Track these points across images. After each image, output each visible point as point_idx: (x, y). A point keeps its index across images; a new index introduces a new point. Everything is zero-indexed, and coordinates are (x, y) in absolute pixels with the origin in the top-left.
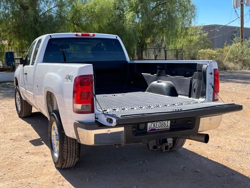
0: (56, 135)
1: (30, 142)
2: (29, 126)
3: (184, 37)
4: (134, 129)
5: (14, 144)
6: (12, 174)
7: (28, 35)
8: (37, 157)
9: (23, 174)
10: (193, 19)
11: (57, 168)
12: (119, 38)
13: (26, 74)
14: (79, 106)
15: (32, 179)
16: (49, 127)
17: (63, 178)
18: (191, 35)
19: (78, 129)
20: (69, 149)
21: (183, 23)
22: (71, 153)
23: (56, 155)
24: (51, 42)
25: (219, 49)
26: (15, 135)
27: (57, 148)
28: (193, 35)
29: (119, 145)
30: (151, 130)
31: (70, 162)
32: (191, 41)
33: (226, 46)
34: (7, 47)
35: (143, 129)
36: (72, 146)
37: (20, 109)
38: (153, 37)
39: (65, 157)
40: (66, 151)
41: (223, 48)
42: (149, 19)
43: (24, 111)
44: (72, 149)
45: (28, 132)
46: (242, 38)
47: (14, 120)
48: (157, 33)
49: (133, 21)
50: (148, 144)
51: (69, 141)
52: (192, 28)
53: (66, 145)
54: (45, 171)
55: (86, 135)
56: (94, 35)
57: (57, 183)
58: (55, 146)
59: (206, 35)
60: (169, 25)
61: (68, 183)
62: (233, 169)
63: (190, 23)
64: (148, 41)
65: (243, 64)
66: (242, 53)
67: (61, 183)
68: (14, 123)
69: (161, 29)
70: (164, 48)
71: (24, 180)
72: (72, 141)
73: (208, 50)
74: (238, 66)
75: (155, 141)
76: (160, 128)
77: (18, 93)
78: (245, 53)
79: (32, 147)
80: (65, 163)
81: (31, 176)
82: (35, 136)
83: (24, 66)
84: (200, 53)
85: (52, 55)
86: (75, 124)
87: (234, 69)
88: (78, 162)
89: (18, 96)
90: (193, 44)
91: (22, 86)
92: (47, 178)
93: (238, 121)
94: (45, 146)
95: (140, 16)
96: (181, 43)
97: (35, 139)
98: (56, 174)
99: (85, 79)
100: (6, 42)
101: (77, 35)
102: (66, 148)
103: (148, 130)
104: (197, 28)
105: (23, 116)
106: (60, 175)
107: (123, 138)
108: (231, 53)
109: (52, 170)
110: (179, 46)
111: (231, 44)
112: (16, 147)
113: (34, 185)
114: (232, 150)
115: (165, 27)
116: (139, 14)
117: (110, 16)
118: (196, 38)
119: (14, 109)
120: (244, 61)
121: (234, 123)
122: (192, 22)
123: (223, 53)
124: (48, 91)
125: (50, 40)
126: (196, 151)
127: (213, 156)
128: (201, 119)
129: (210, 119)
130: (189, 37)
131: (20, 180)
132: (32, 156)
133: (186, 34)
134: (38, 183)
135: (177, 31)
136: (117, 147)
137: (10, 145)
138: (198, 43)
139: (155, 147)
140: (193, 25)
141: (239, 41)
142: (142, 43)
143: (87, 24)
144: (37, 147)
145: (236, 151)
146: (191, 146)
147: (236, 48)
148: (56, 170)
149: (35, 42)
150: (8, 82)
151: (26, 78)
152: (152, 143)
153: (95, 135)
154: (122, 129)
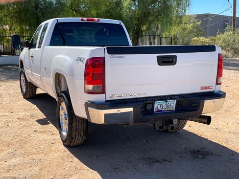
0: (65, 115)
1: (37, 121)
2: (34, 106)
3: (178, 25)
4: (142, 110)
5: (22, 123)
6: (23, 151)
7: (29, 20)
8: (45, 135)
9: (34, 151)
10: (187, 8)
11: (65, 146)
12: (122, 24)
13: (32, 57)
14: (90, 87)
15: (43, 155)
16: (57, 107)
17: (71, 155)
18: (185, 23)
19: (89, 108)
20: (78, 128)
21: (177, 12)
22: (80, 132)
23: (65, 134)
24: (58, 26)
25: (211, 37)
26: (22, 114)
27: (65, 127)
28: (187, 23)
29: (127, 124)
30: (158, 111)
31: (79, 140)
32: (184, 29)
33: (219, 34)
34: (8, 31)
35: (150, 110)
36: (80, 126)
37: (24, 90)
38: (149, 25)
39: (74, 136)
40: (75, 129)
41: (215, 36)
42: (145, 7)
43: (28, 92)
44: (80, 128)
45: (34, 112)
46: (234, 27)
47: (19, 101)
48: (153, 21)
49: (130, 9)
50: (154, 124)
51: (77, 120)
52: (186, 16)
53: (75, 124)
54: (53, 148)
55: (97, 114)
56: (98, 21)
57: (66, 160)
58: (63, 125)
59: (199, 23)
60: (164, 13)
61: (77, 160)
62: (233, 149)
63: (185, 11)
64: (144, 28)
65: (234, 52)
66: (234, 41)
67: (70, 160)
68: (19, 103)
69: (157, 17)
70: (159, 36)
71: (35, 157)
72: (80, 121)
73: (201, 38)
74: (230, 54)
75: (161, 121)
76: (165, 110)
77: (22, 75)
78: (237, 41)
79: (39, 127)
80: (73, 141)
81: (42, 153)
82: (41, 116)
83: (29, 49)
84: (194, 41)
85: (58, 39)
86: (86, 104)
87: (226, 56)
88: (85, 141)
89: (23, 78)
90: (186, 32)
91: (27, 69)
92: (56, 155)
93: (234, 105)
94: (51, 125)
95: (137, 4)
96: (175, 31)
97: (41, 118)
98: (65, 151)
99: (97, 61)
100: (7, 27)
101: (82, 20)
102: (75, 126)
103: (155, 111)
104: (190, 16)
105: (27, 97)
106: (69, 152)
107: (132, 118)
108: (223, 41)
109: (60, 147)
110: (173, 33)
111: (223, 32)
112: (24, 126)
113: (45, 161)
114: (230, 132)
115: (161, 15)
116: (136, 2)
117: (108, 3)
118: (189, 26)
119: (18, 91)
120: (235, 49)
121: (230, 107)
122: (187, 10)
123: (215, 41)
124: (57, 73)
125: (57, 24)
126: (195, 133)
127: (213, 137)
128: (205, 101)
129: (214, 102)
130: (183, 25)
131: (31, 156)
132: (40, 135)
133: (181, 22)
134: (48, 159)
135: (171, 19)
136: (125, 126)
137: (18, 123)
138: (191, 32)
139: (161, 127)
140: (187, 13)
141: (231, 30)
142: (138, 30)
143: (86, 10)
144: (44, 126)
145: (234, 133)
146: (190, 128)
147: (228, 36)
148: (64, 147)
149: (41, 26)
150: (10, 65)
151: (33, 61)
152: (158, 124)
153: (105, 115)
154: (131, 109)
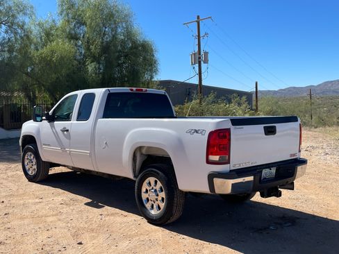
1: (86, 204)
19: (215, 179)
25: (179, 106)
33: (187, 103)
41: (183, 105)
56: (146, 91)
77: (29, 153)
94: (106, 207)
99: (221, 132)
103: (262, 178)
108: (192, 110)
111: (191, 100)
123: (183, 110)
124: (139, 147)
125: (109, 94)
128: (298, 167)
153: (232, 184)
154: (251, 178)
